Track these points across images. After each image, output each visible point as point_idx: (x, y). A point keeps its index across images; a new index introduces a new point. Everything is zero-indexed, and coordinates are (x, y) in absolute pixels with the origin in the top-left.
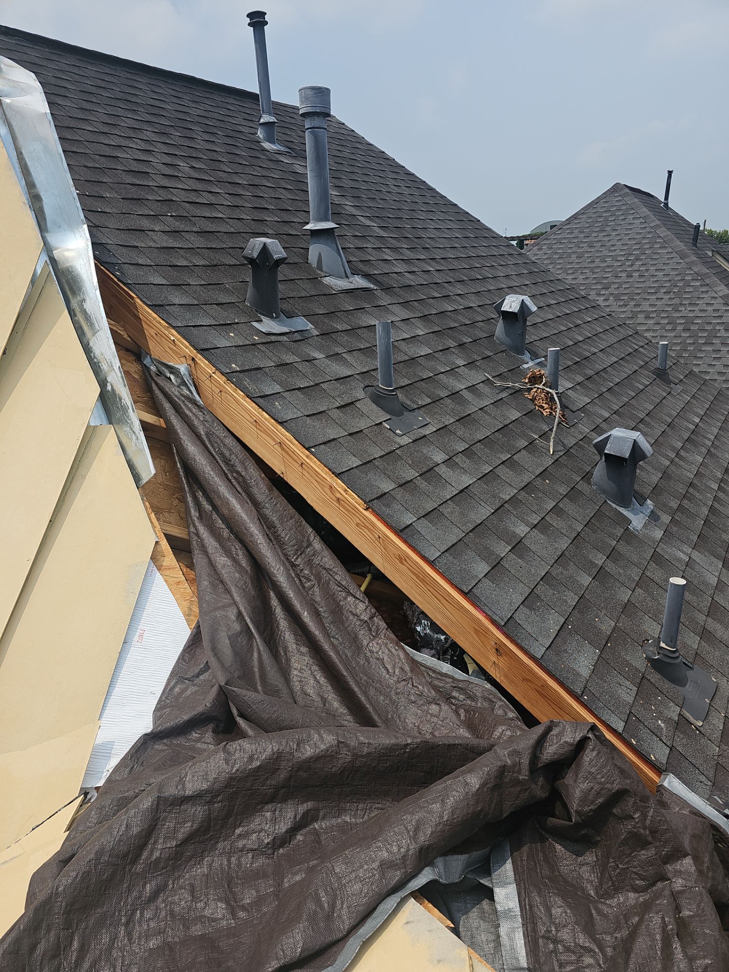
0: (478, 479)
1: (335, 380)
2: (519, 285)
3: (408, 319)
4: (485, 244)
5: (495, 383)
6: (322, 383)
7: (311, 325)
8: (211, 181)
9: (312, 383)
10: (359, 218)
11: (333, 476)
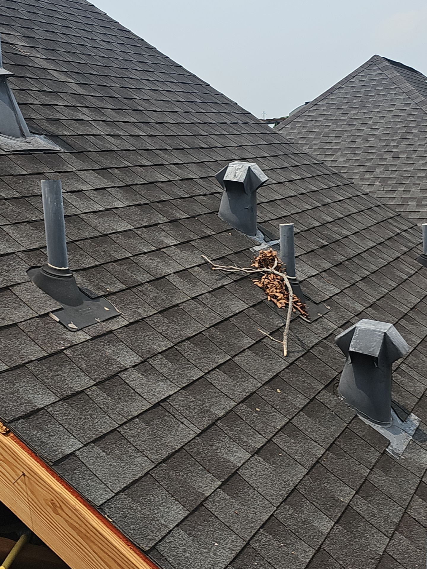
0: (182, 389)
3: (104, 189)
4: (214, 111)
5: (215, 267)
10: (51, 72)
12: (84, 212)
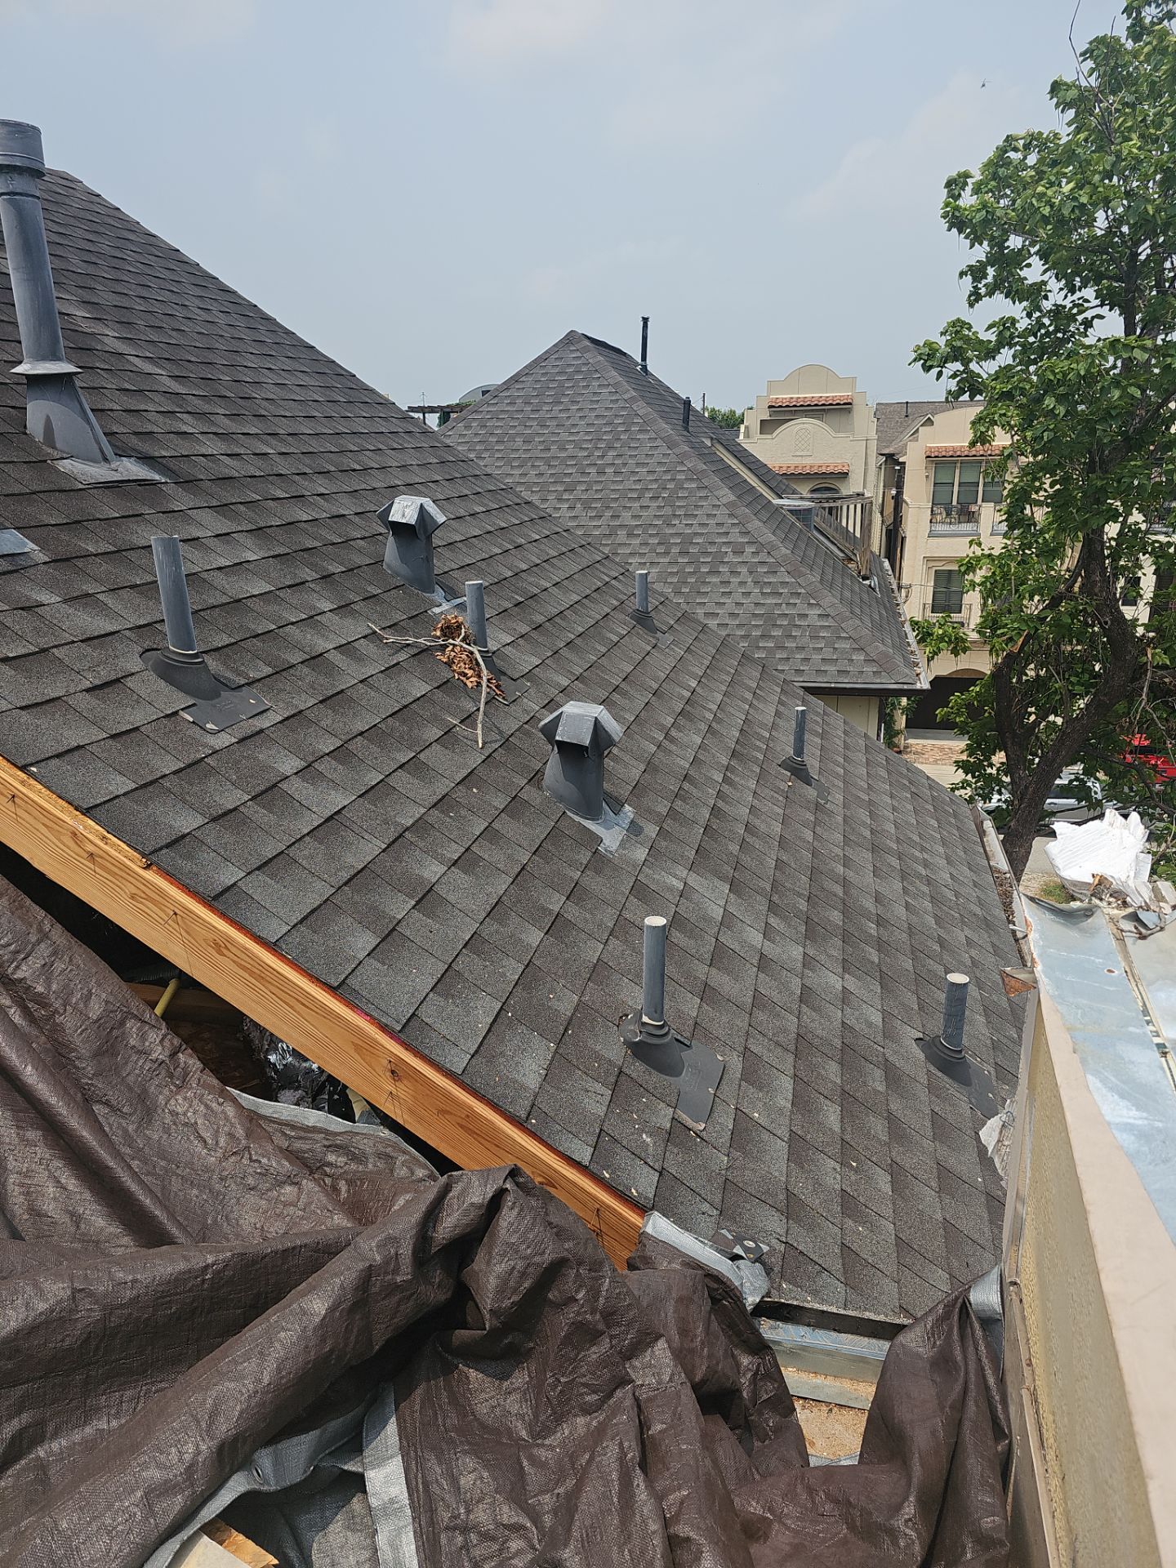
0: (358, 797)
1: (82, 641)
2: (423, 481)
3: (228, 534)
4: (363, 414)
5: (387, 639)
6: (56, 647)
7: (32, 545)
9: (33, 649)
10: (131, 358)
11: (78, 813)
12: (205, 569)
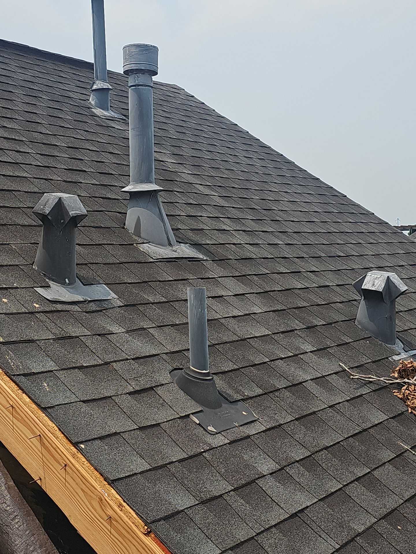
0: (319, 500)
1: (133, 359)
2: (392, 265)
3: (243, 294)
4: (351, 221)
5: (353, 375)
6: (115, 361)
7: (114, 295)
8: (22, 141)
9: (100, 362)
10: (197, 186)
11: (106, 483)
12: (224, 317)
